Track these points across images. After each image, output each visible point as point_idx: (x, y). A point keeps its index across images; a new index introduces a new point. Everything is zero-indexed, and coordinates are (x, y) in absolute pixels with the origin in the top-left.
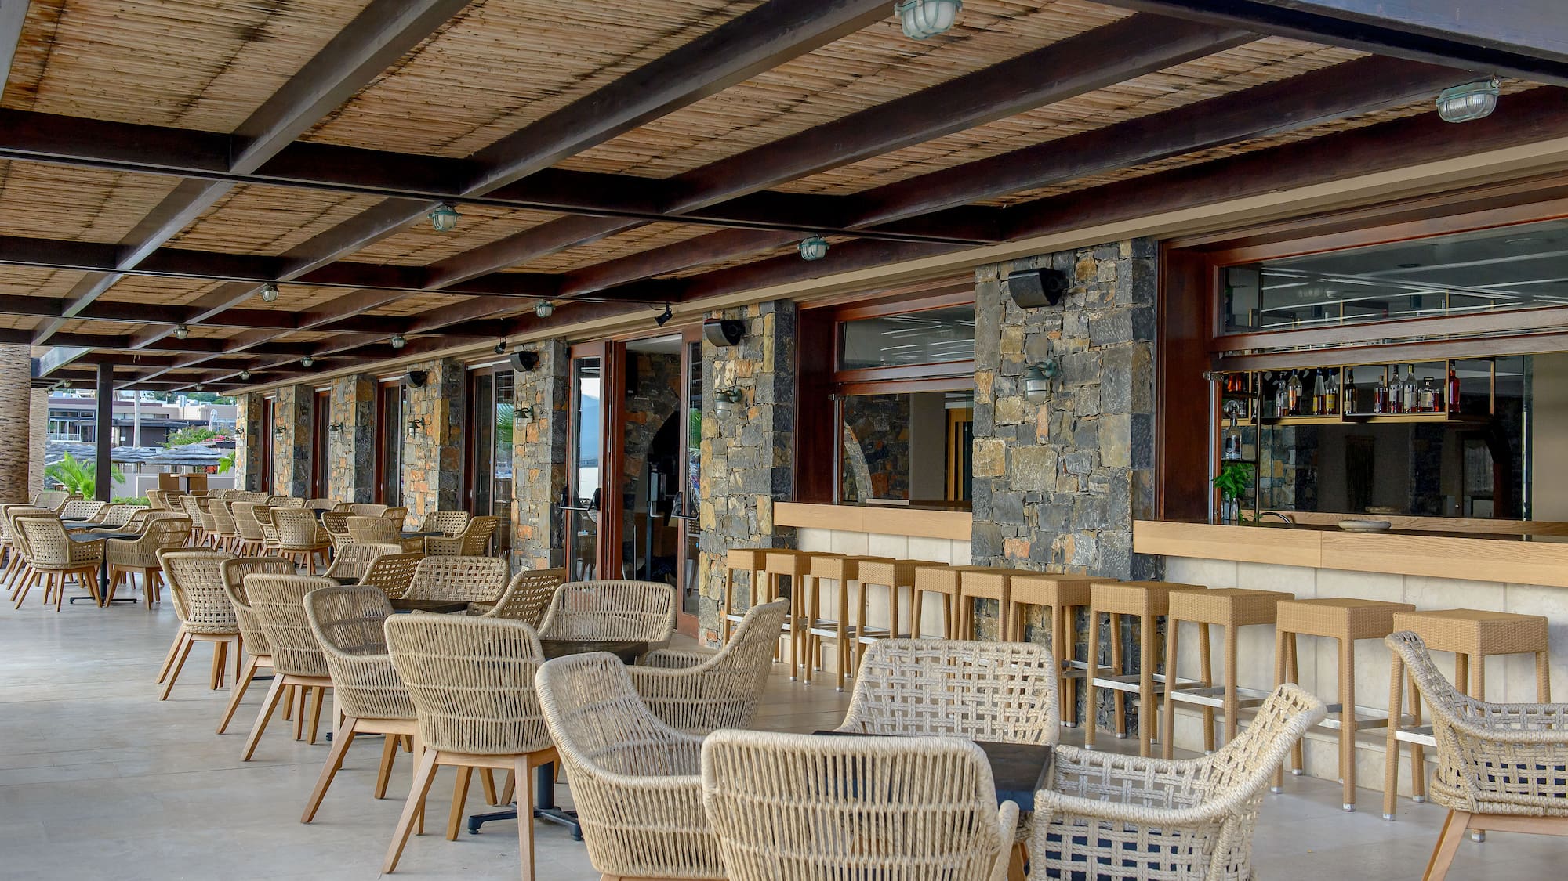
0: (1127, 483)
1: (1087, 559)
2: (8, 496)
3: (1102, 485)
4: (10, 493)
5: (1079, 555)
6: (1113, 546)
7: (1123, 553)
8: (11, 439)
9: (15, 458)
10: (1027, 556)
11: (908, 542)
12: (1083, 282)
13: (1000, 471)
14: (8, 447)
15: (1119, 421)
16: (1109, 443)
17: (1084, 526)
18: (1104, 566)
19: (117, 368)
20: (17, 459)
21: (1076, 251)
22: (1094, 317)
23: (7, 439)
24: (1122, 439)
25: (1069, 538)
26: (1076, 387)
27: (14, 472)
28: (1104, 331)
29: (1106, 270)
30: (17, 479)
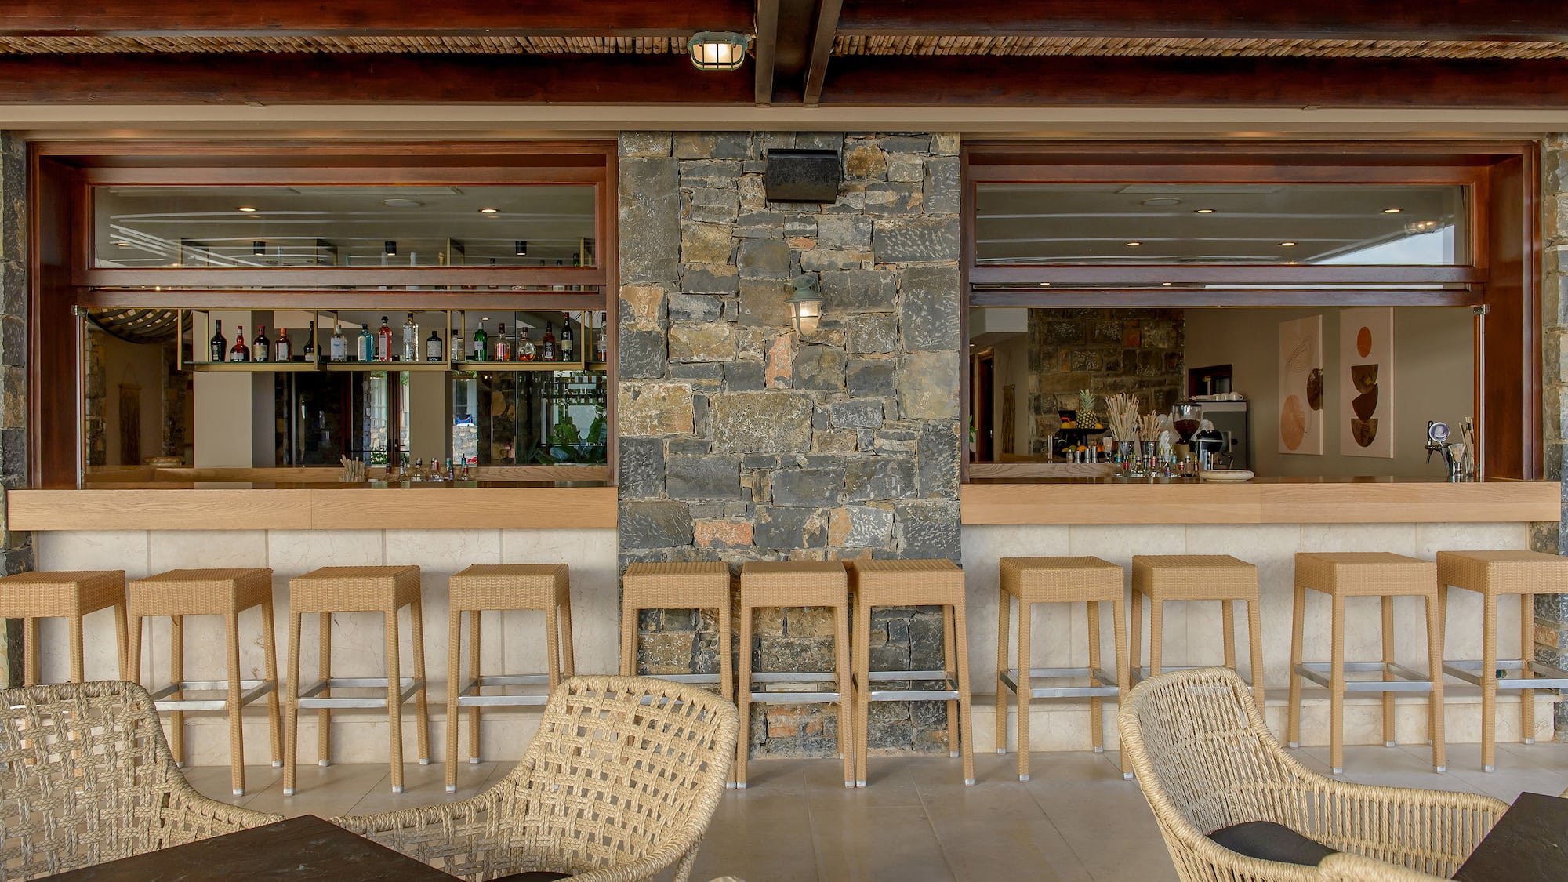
0: (954, 439)
1: (874, 540)
3: (906, 442)
5: (860, 534)
6: (927, 518)
7: (947, 527)
10: (748, 540)
11: (384, 541)
12: (860, 177)
13: (682, 428)
15: (938, 360)
16: (917, 388)
17: (868, 496)
18: (910, 544)
21: (847, 134)
22: (886, 224)
24: (945, 382)
25: (837, 515)
26: (849, 315)
28: (904, 244)
29: (907, 164)
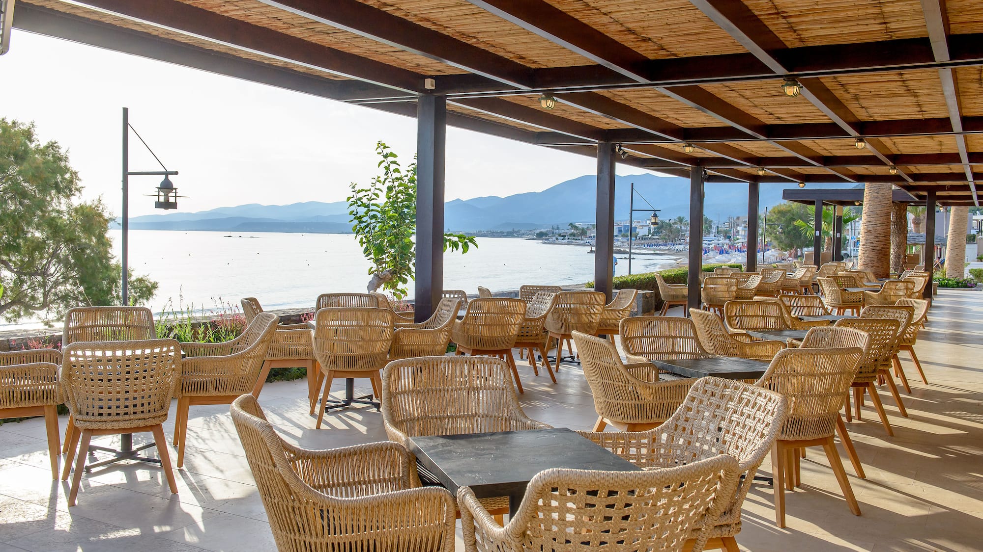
2: (876, 267)
4: (878, 265)
8: (879, 235)
9: (880, 246)
14: (877, 240)
19: (938, 193)
20: (882, 246)
23: (876, 235)
27: (880, 253)
30: (882, 257)
